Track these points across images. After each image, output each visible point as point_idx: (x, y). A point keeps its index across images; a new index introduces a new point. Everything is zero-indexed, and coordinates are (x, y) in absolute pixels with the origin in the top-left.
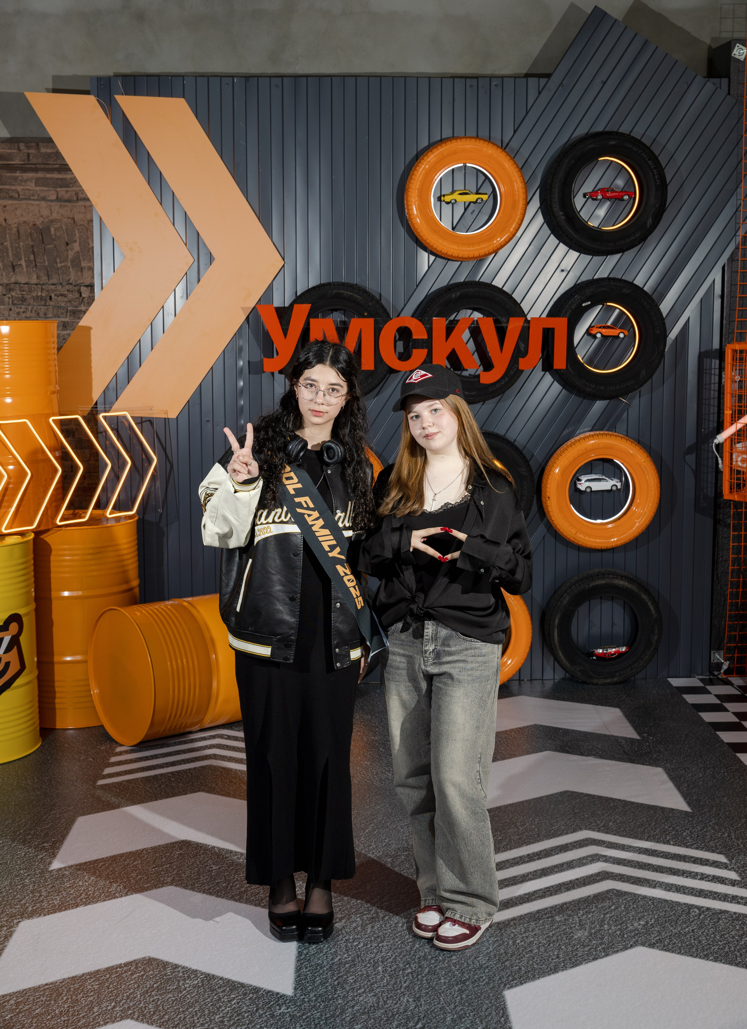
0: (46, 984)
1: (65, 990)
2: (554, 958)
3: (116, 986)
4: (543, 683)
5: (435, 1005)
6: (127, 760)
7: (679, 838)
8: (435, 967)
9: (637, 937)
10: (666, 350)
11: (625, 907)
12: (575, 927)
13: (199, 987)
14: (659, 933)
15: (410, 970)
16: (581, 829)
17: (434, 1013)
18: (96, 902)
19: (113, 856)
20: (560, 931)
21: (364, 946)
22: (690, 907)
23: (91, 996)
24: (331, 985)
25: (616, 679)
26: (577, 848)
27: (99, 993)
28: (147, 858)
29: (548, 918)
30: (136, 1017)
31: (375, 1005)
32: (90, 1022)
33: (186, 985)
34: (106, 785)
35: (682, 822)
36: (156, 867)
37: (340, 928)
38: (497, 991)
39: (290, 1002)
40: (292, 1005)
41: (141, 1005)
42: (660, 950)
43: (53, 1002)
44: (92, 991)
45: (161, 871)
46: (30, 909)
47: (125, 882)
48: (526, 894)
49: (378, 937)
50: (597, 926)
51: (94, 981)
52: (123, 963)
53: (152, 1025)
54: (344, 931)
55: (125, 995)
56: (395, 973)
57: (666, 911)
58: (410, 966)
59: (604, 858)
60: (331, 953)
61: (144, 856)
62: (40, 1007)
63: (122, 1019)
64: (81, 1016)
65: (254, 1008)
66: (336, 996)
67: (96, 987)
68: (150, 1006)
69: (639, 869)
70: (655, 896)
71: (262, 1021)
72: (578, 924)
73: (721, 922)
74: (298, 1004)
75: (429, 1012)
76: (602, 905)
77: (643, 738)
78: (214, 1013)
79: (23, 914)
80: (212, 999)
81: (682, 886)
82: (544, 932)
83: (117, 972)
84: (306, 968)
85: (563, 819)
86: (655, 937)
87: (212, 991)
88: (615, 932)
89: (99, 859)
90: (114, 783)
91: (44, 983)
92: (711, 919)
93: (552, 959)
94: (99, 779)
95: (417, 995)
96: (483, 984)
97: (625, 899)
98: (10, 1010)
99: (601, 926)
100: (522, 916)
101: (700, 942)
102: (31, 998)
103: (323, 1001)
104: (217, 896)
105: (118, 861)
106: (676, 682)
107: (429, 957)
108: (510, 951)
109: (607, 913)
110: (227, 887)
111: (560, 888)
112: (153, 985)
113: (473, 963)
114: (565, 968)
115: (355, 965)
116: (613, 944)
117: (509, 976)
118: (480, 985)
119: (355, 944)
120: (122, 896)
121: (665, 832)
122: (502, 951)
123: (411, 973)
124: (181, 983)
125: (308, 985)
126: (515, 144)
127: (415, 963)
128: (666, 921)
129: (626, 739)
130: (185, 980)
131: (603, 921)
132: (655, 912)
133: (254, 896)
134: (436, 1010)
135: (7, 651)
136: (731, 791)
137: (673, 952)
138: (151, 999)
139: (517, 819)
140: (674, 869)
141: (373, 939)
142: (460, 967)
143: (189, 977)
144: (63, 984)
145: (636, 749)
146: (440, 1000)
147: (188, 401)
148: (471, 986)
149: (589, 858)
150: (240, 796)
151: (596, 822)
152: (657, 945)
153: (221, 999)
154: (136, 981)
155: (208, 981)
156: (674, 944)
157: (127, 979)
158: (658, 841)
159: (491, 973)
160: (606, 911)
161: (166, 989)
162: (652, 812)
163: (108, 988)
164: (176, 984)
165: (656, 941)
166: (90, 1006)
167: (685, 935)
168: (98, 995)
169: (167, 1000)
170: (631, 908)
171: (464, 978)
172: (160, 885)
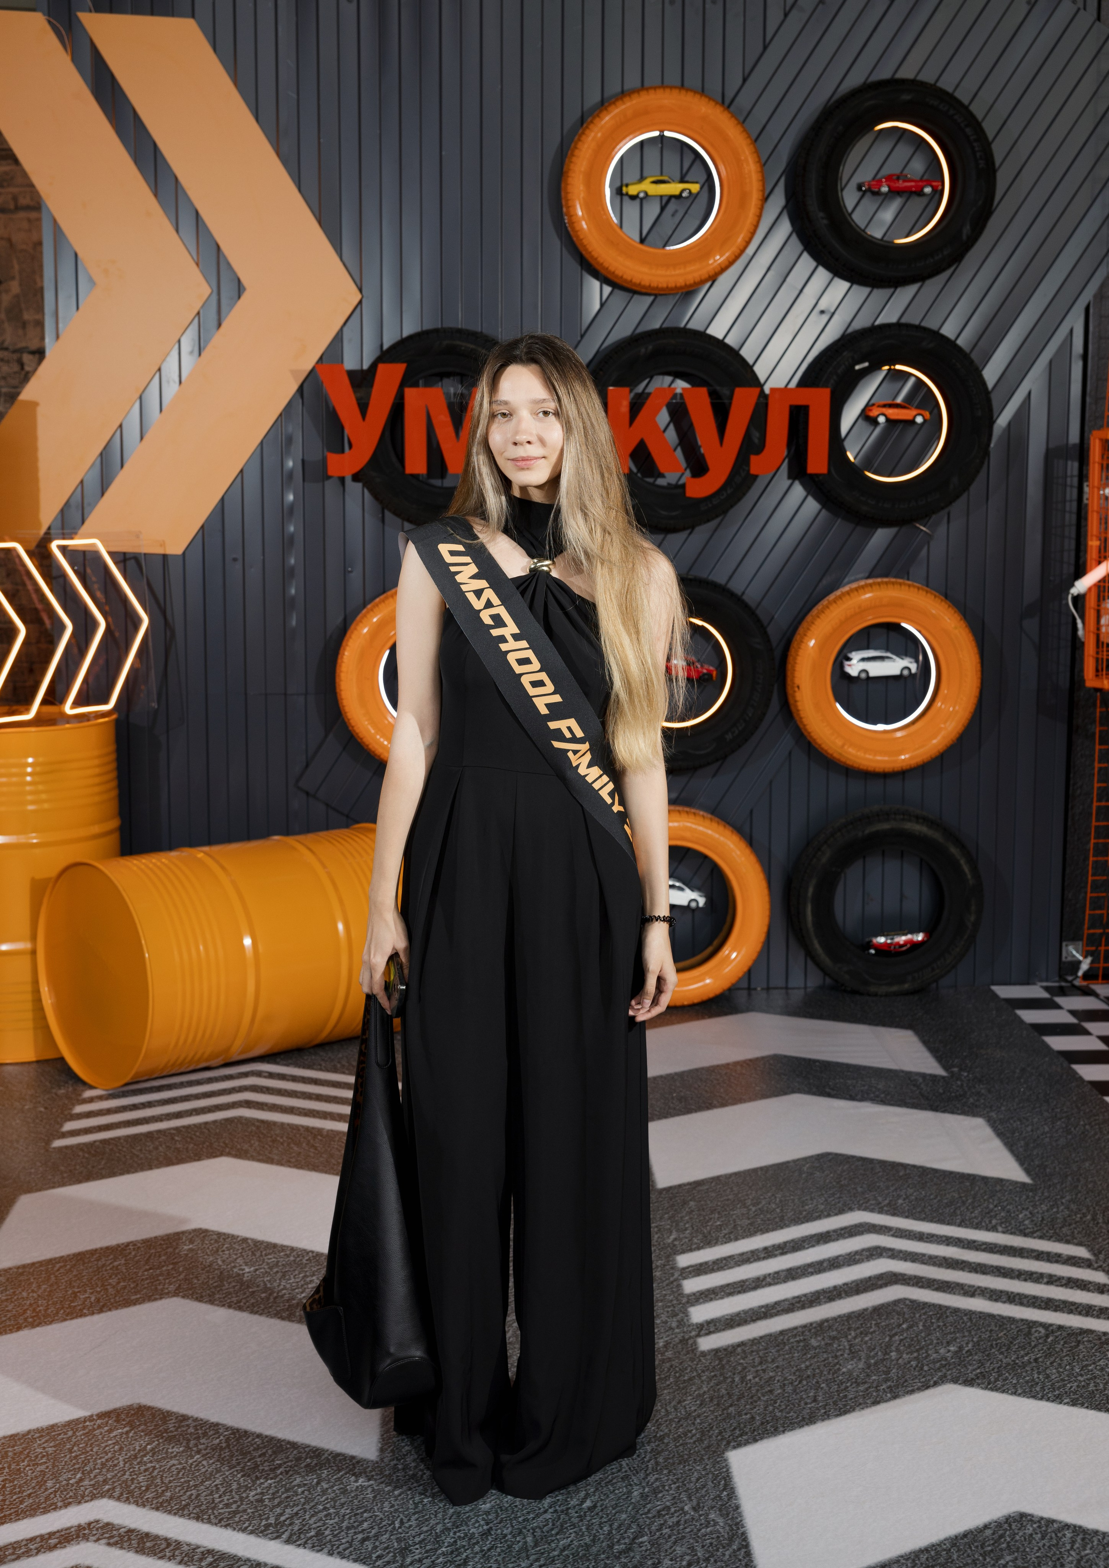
2: (809, 1401)
3: (84, 1448)
4: (787, 994)
5: (613, 1473)
6: (100, 1110)
7: (1013, 1222)
9: (944, 1370)
10: (992, 445)
11: (924, 1326)
12: (842, 1355)
13: (222, 1449)
14: (981, 1364)
16: (851, 1209)
17: (612, 1485)
18: (51, 1323)
19: (79, 1254)
20: (818, 1362)
22: (1031, 1325)
23: (41, 1464)
25: (906, 986)
26: (845, 1238)
27: (55, 1459)
28: (135, 1256)
29: (798, 1342)
30: (116, 1494)
32: (39, 1504)
33: (200, 1447)
34: (66, 1147)
35: (1017, 1199)
36: (150, 1269)
38: (714, 1452)
39: (374, 1469)
40: (377, 1474)
41: (126, 1477)
42: (982, 1388)
44: (44, 1456)
45: (158, 1276)
47: (99, 1292)
48: (762, 1307)
50: (880, 1353)
51: (46, 1441)
52: (95, 1413)
53: (144, 1506)
55: (99, 1461)
57: (991, 1331)
59: (890, 1253)
61: (130, 1253)
63: (93, 1497)
64: (25, 1494)
65: (313, 1479)
67: (50, 1450)
68: (141, 1479)
69: (948, 1268)
70: (973, 1308)
71: (327, 1499)
72: (847, 1351)
73: (1081, 1347)
74: (387, 1473)
75: (603, 1484)
76: (887, 1322)
77: (952, 1074)
78: (247, 1488)
80: (243, 1467)
81: (1018, 1294)
82: (792, 1363)
83: (84, 1428)
85: (822, 1195)
86: (974, 1370)
87: (244, 1454)
88: (909, 1362)
89: (55, 1259)
90: (79, 1144)
92: (1065, 1343)
93: (806, 1404)
94: (54, 1139)
96: (692, 1441)
97: (924, 1314)
99: (886, 1353)
100: (755, 1339)
101: (1048, 1377)
104: (251, 1313)
105: (86, 1261)
106: (1004, 992)
108: (736, 1391)
109: (896, 1334)
110: (268, 1299)
111: (818, 1298)
112: (146, 1446)
113: (676, 1409)
114: (826, 1416)
116: (906, 1381)
117: (735, 1429)
118: (687, 1444)
120: (93, 1314)
121: (988, 1213)
122: (723, 1391)
124: (192, 1443)
126: (745, 100)
128: (992, 1345)
129: (924, 1076)
130: (198, 1438)
131: (889, 1345)
132: (973, 1333)
134: (614, 1481)
136: (1096, 1152)
137: (1003, 1392)
138: (143, 1468)
139: (747, 1195)
140: (1004, 1268)
143: (205, 1434)
145: (941, 1091)
147: (202, 527)
148: (672, 1445)
149: (864, 1253)
150: (289, 1162)
151: (875, 1198)
152: (977, 1381)
153: (259, 1466)
154: (117, 1442)
155: (237, 1440)
156: (1006, 1379)
157: (103, 1438)
158: (977, 1227)
159: (706, 1425)
160: (894, 1332)
161: (167, 1453)
162: (968, 1184)
163: (70, 1451)
164: (184, 1444)
165: (976, 1375)
166: (40, 1479)
167: (1024, 1365)
168: (54, 1463)
169: (169, 1469)
170: (935, 1326)
171: (662, 1433)
172: (157, 1297)
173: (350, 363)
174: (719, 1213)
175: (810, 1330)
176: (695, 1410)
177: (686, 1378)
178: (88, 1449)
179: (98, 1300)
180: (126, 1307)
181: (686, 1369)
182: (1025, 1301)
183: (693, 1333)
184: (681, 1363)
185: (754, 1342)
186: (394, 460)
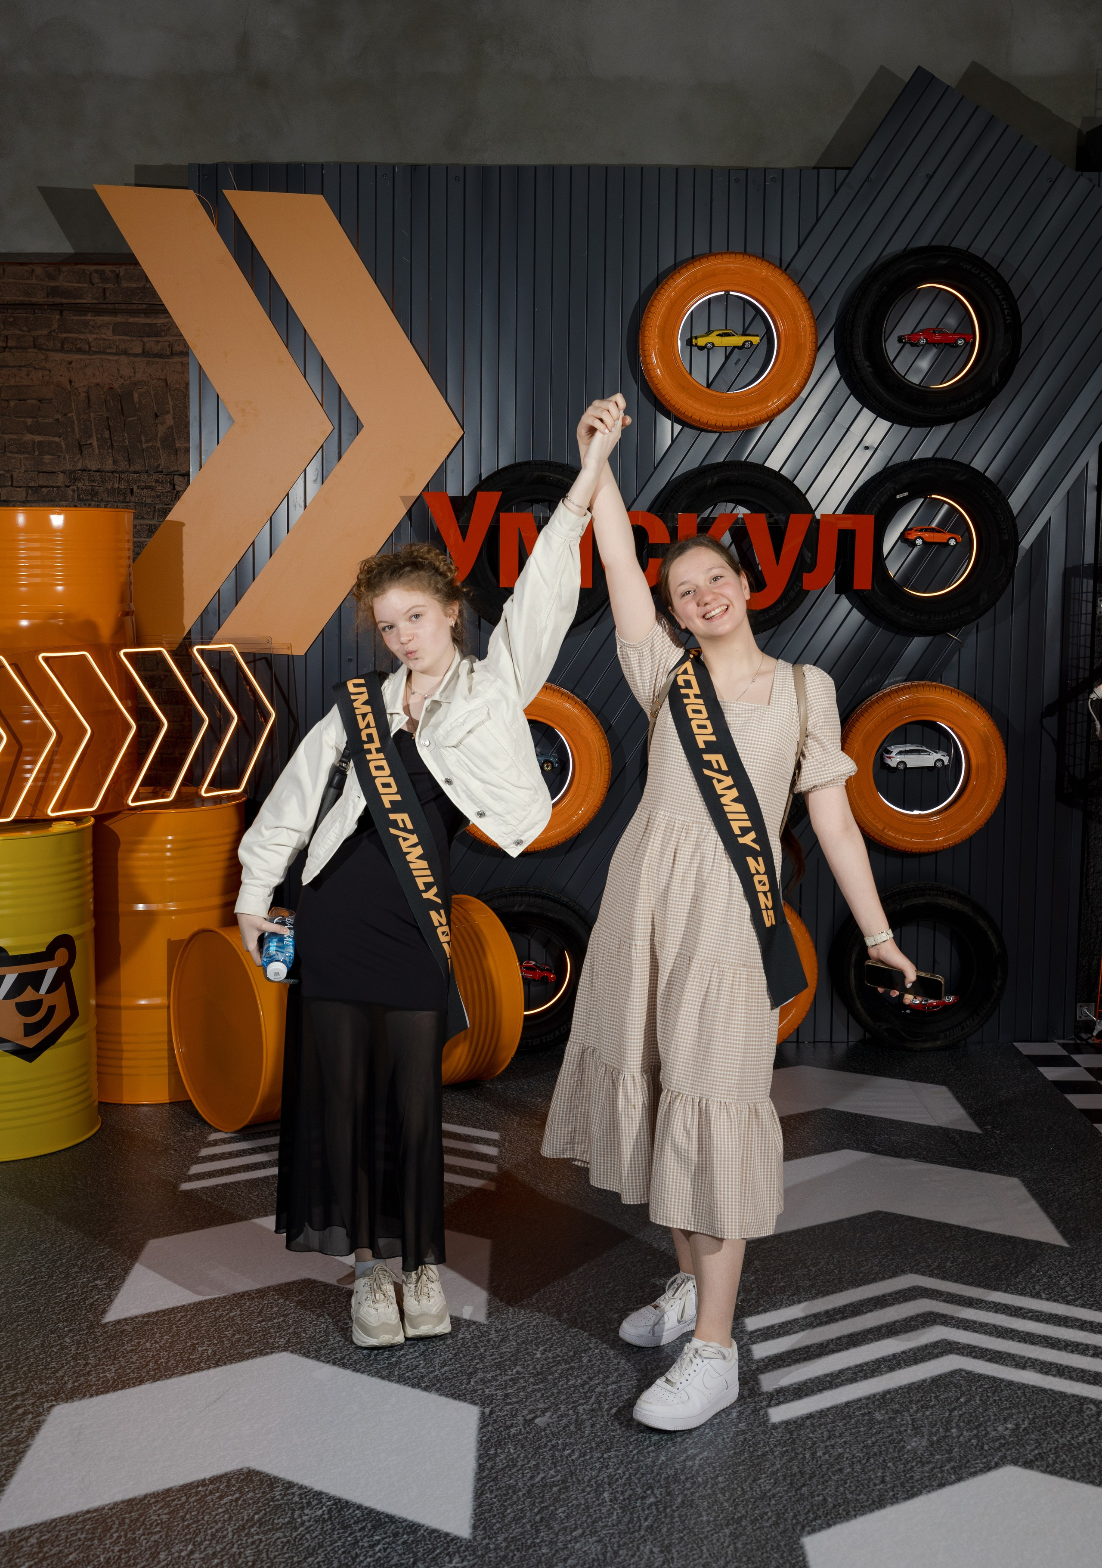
0: (88, 1512)
1: (117, 1522)
2: (877, 1482)
3: (196, 1516)
5: (694, 1560)
6: (224, 1154)
7: (1056, 1288)
8: (692, 1494)
9: (1005, 1450)
10: (1017, 565)
11: (981, 1400)
12: (906, 1431)
13: (324, 1521)
14: (1039, 1445)
15: (652, 1500)
16: (904, 1272)
18: (171, 1376)
20: (883, 1438)
21: (580, 1456)
22: (1083, 1401)
23: (156, 1533)
24: (530, 1521)
25: (939, 1043)
26: (900, 1303)
27: (169, 1528)
28: (250, 1307)
29: (863, 1415)
31: (601, 1557)
33: (305, 1518)
34: (192, 1191)
35: (1057, 1264)
36: (263, 1320)
37: (542, 1425)
38: (790, 1538)
39: (467, 1549)
40: (470, 1555)
41: (234, 1550)
42: (1042, 1472)
43: (96, 1542)
44: (158, 1524)
45: (269, 1328)
46: (70, 1385)
47: (215, 1345)
48: (827, 1375)
49: (602, 1442)
50: (941, 1430)
52: (208, 1477)
54: (548, 1432)
55: (209, 1532)
56: (630, 1504)
57: (1046, 1406)
58: (652, 1492)
59: (943, 1320)
60: (530, 1468)
61: (245, 1303)
62: (75, 1550)
65: (409, 1558)
66: (538, 1541)
67: (164, 1517)
68: (248, 1552)
69: (998, 1337)
70: (1026, 1382)
72: (910, 1427)
74: (480, 1553)
76: (946, 1395)
77: (987, 1132)
79: (59, 1394)
80: (344, 1543)
81: (1067, 1367)
82: (859, 1439)
83: (197, 1493)
84: (492, 1492)
85: (876, 1256)
86: (1032, 1450)
87: (345, 1528)
88: (970, 1440)
89: (178, 1307)
90: (204, 1188)
91: (85, 1508)
93: (875, 1485)
94: (182, 1182)
95: (666, 1542)
96: (768, 1524)
97: (980, 1386)
98: (29, 1554)
99: (947, 1430)
100: (822, 1411)
102: (63, 1535)
103: (518, 1550)
104: (354, 1370)
105: (205, 1311)
106: (1028, 1049)
107: (683, 1477)
108: (808, 1469)
109: (954, 1409)
111: (879, 1367)
113: (751, 1488)
114: (895, 1500)
115: (567, 1488)
116: (968, 1461)
117: (808, 1512)
118: (763, 1527)
119: (567, 1452)
120: (209, 1368)
121: (1031, 1278)
122: (796, 1469)
123: (655, 1504)
124: (297, 1513)
125: (494, 1521)
126: (800, 264)
127: (661, 1486)
128: (1047, 1423)
129: (960, 1132)
130: (302, 1508)
131: (949, 1421)
132: (1028, 1409)
133: (411, 1371)
135: (51, 989)
137: (1062, 1476)
138: (250, 1541)
139: (807, 1254)
140: (1051, 1338)
141: (594, 1445)
142: (732, 1495)
143: (309, 1504)
144: (114, 1511)
145: (978, 1149)
146: (702, 1551)
147: (322, 631)
148: (749, 1529)
149: (919, 1319)
151: (926, 1261)
152: (1037, 1463)
153: (358, 1542)
154: (227, 1510)
155: (339, 1511)
156: (1063, 1462)
157: (214, 1505)
158: (1022, 1293)
159: (780, 1507)
160: (953, 1406)
161: (273, 1524)
162: (1009, 1247)
163: (183, 1519)
164: (289, 1515)
165: (1034, 1456)
166: (153, 1550)
167: (1079, 1447)
168: (167, 1532)
169: (275, 1542)
170: (991, 1401)
171: (739, 1515)
172: (268, 1351)
173: (453, 490)
174: (782, 1273)
175: (873, 1403)
176: (770, 1490)
177: (759, 1453)
178: (200, 1517)
179: (214, 1353)
180: (239, 1361)
181: (759, 1443)
182: (1074, 1374)
183: (764, 1403)
184: (754, 1436)
185: (822, 1413)
186: (490, 575)
